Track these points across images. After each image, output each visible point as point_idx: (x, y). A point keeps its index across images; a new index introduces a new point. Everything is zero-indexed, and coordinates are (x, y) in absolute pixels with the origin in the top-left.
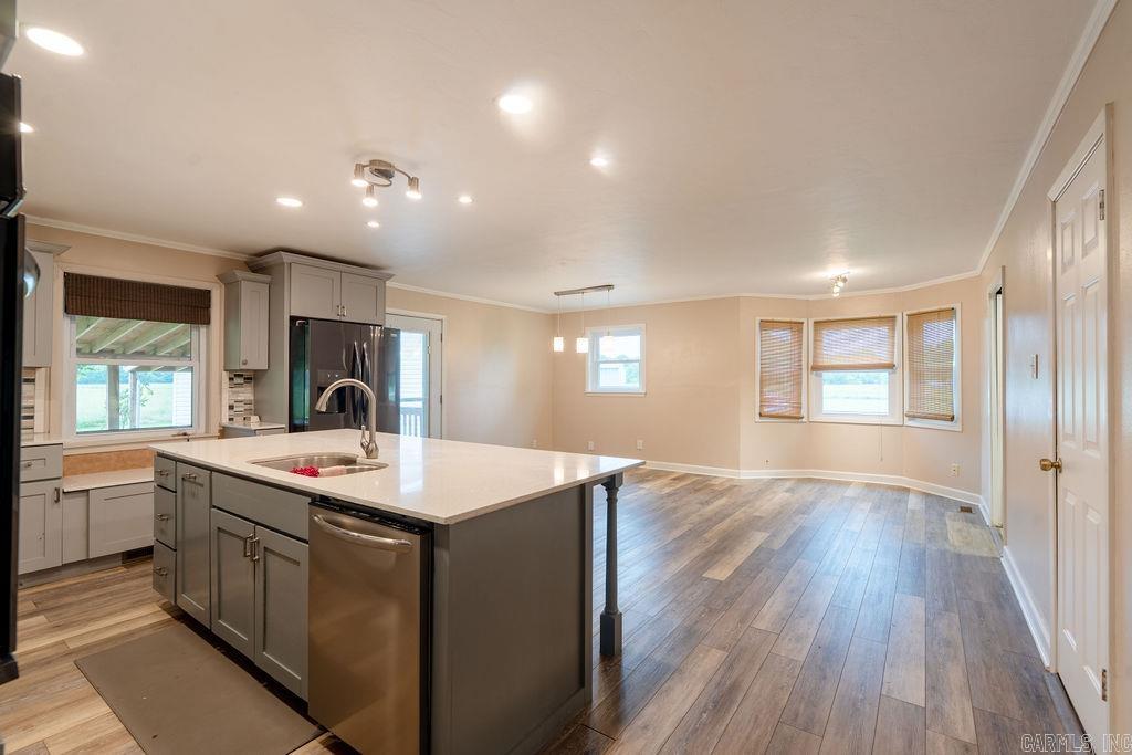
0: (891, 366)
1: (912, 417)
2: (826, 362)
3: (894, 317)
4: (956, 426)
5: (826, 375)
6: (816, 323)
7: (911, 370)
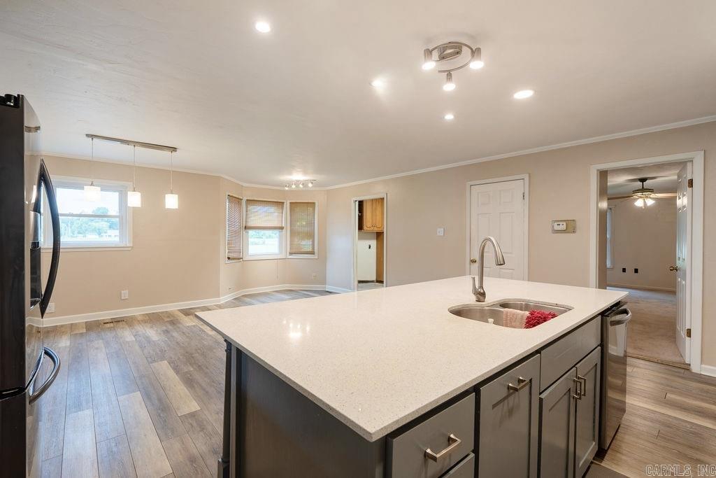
0: (282, 228)
1: (291, 254)
2: (251, 224)
3: (283, 203)
4: (316, 257)
5: (251, 232)
6: (247, 200)
7: (291, 230)
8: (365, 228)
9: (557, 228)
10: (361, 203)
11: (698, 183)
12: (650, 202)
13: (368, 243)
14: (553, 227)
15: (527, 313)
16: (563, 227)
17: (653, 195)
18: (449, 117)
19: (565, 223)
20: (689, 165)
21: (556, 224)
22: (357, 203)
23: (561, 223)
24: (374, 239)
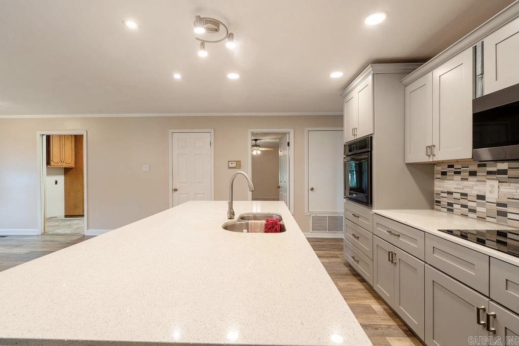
8: (52, 163)
9: (231, 165)
10: (48, 137)
11: (292, 144)
12: (259, 152)
13: (53, 178)
14: (229, 164)
15: (264, 222)
16: (234, 165)
17: (260, 149)
18: (177, 76)
19: (235, 163)
20: (288, 135)
21: (230, 163)
22: (45, 138)
23: (233, 163)
24: (61, 174)
